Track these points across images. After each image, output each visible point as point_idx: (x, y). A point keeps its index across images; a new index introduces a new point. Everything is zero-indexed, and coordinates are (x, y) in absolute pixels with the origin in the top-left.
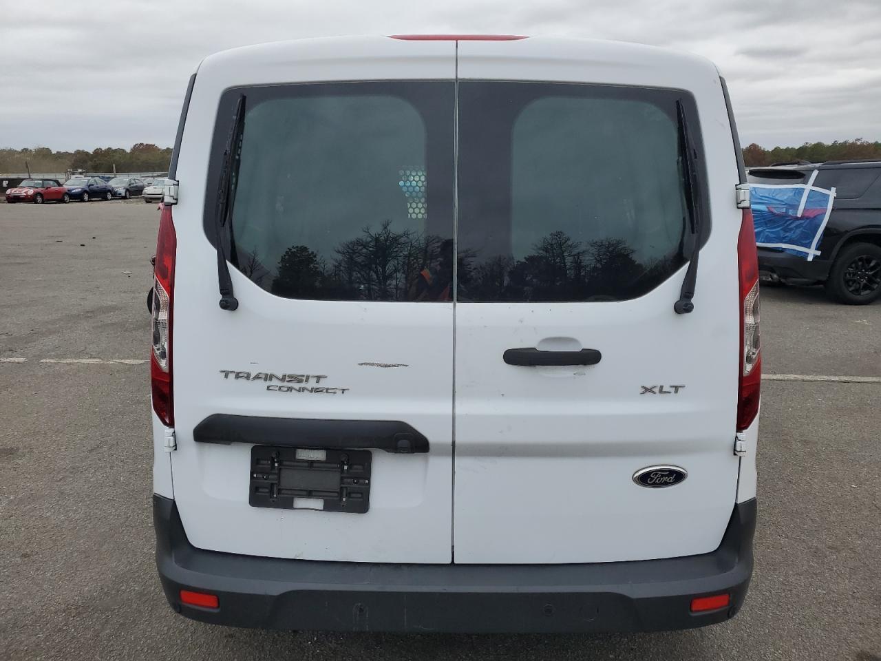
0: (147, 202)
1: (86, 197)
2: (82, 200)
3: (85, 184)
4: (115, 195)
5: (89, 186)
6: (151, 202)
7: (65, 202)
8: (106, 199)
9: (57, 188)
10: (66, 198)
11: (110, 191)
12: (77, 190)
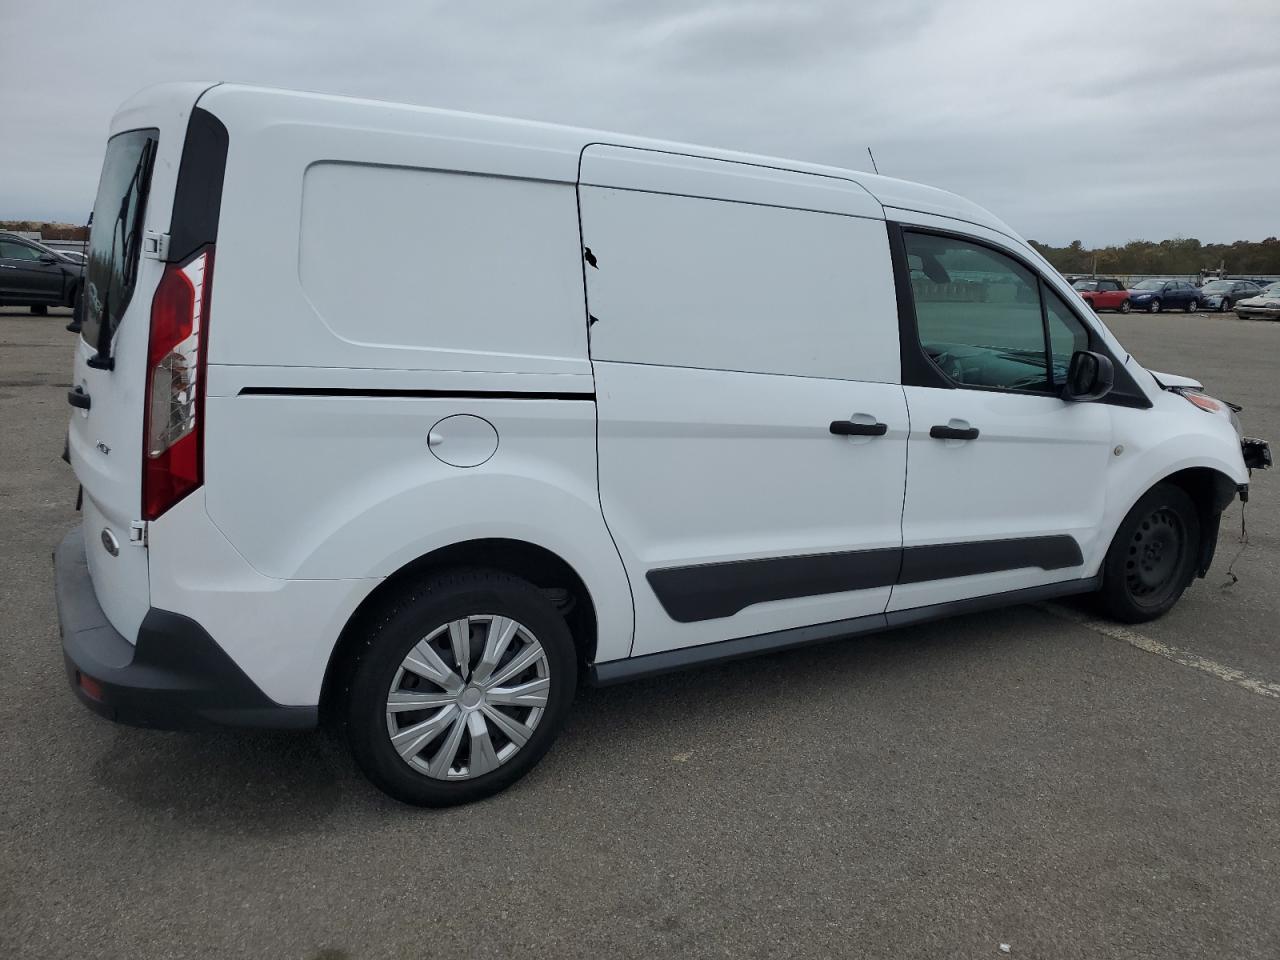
0: (1242, 318)
1: (1155, 307)
2: (1150, 311)
3: (1160, 288)
4: (1203, 305)
5: (1164, 291)
6: (1247, 318)
7: (1123, 312)
8: (1188, 311)
9: (1115, 292)
10: (1126, 307)
11: (1196, 299)
12: (1145, 296)
